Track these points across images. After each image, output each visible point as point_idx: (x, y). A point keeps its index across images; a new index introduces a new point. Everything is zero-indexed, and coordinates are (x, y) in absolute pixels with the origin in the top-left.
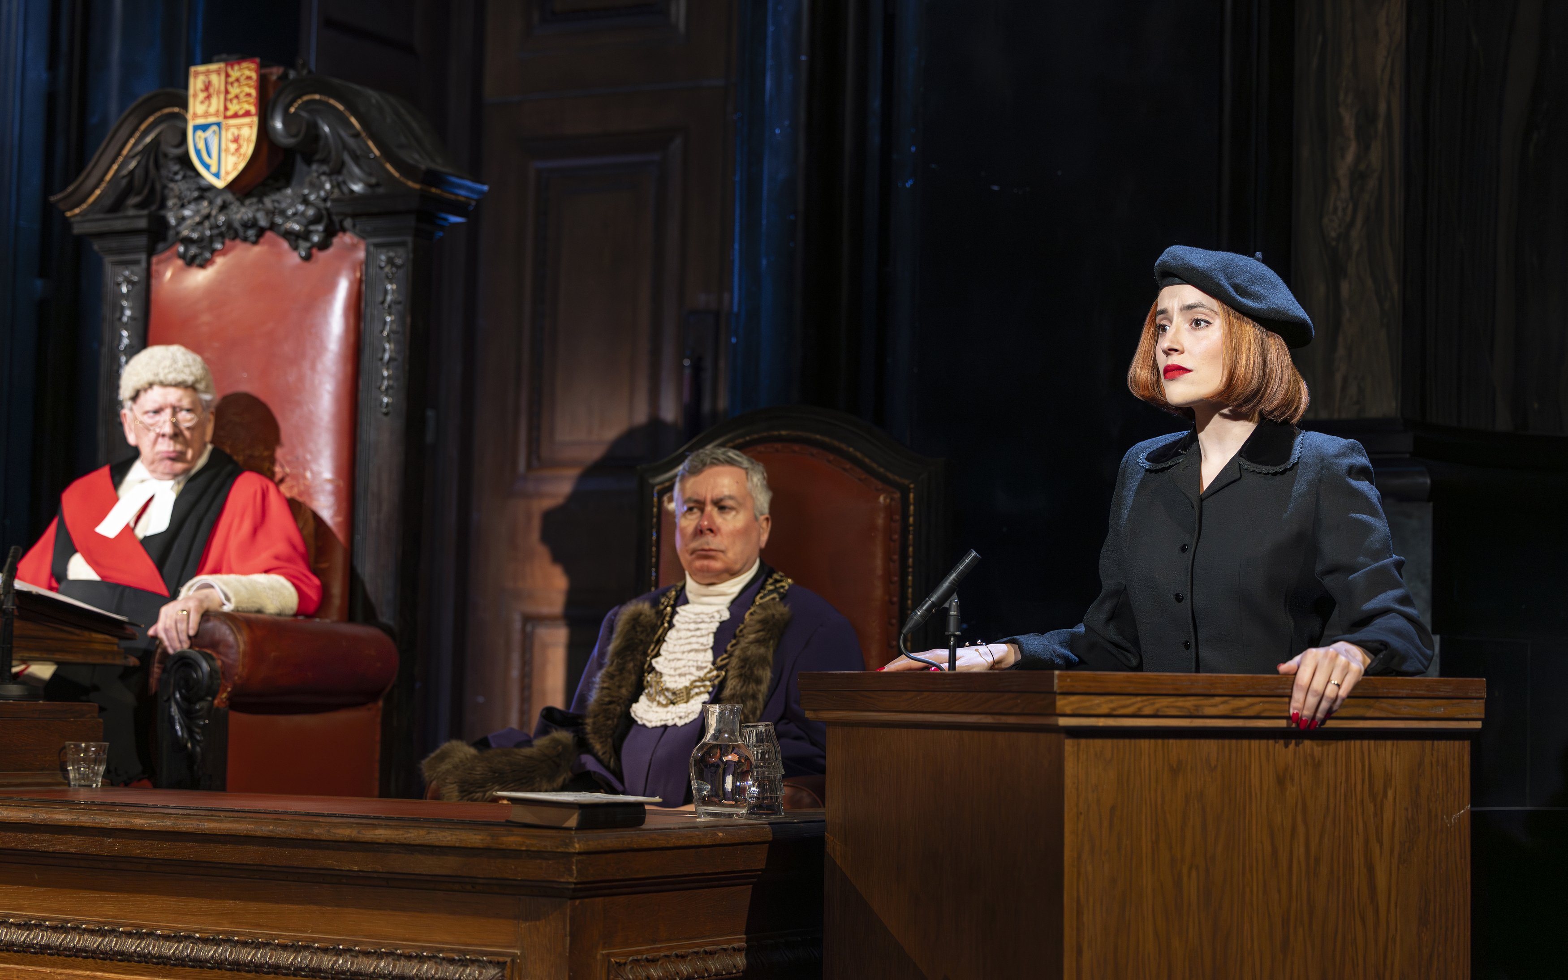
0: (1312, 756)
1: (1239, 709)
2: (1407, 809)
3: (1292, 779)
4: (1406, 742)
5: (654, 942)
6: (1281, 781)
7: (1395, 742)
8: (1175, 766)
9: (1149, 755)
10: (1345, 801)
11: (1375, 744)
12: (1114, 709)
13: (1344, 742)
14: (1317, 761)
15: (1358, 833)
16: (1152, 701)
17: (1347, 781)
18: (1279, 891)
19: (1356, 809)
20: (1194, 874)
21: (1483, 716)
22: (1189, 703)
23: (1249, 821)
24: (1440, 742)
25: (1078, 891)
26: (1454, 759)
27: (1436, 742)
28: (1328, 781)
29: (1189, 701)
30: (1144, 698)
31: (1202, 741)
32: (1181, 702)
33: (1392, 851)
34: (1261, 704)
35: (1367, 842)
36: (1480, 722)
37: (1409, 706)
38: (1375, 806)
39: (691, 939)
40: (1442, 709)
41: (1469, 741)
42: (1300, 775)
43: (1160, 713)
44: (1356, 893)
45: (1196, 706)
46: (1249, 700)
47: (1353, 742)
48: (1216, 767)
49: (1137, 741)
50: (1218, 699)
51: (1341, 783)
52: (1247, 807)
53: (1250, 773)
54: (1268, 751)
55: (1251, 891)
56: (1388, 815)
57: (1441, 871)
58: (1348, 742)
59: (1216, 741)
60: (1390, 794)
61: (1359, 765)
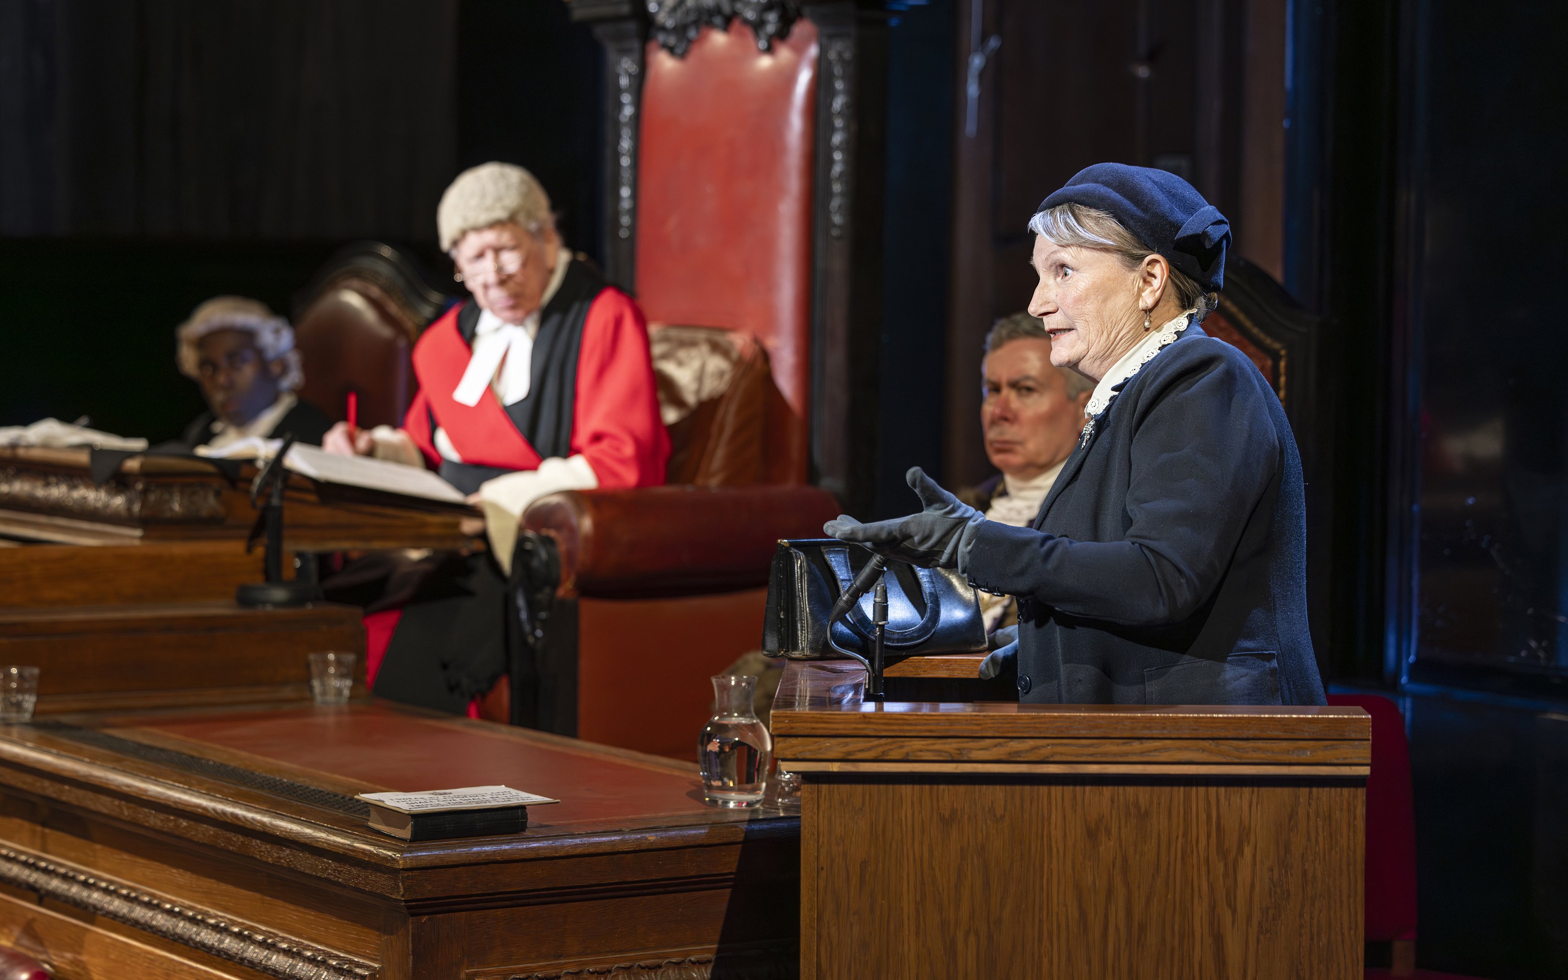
0: (1137, 805)
1: (1017, 753)
2: (1271, 870)
3: (1108, 832)
4: (1271, 789)
5: (559, 957)
6: (1092, 833)
7: (1256, 789)
8: (947, 816)
9: (912, 803)
10: (1183, 858)
11: (1226, 791)
12: (849, 753)
13: (1182, 789)
14: (1143, 810)
15: (1200, 897)
16: (900, 744)
17: (1185, 835)
18: (1089, 962)
19: (1199, 869)
20: (972, 939)
21: (1369, 761)
22: (950, 746)
23: (1048, 880)
24: (1320, 790)
25: (818, 955)
26: (1341, 810)
27: (1314, 790)
28: (1159, 836)
29: (950, 744)
30: (890, 740)
31: (984, 787)
32: (939, 745)
33: (1249, 918)
34: (1049, 747)
35: (1213, 908)
36: (1369, 768)
37: (1259, 749)
38: (1226, 865)
39: (621, 952)
40: (1309, 753)
41: (1365, 789)
42: (1120, 828)
43: (911, 758)
44: (1197, 967)
45: (958, 749)
46: (1031, 743)
47: (1194, 789)
48: (1003, 817)
49: (897, 787)
50: (988, 741)
51: (1177, 837)
52: (1046, 865)
53: (1049, 824)
54: (1074, 798)
55: (1051, 962)
56: (1244, 874)
57: (1321, 943)
58: (1187, 788)
59: (1003, 787)
60: (1248, 851)
61: (1203, 817)
